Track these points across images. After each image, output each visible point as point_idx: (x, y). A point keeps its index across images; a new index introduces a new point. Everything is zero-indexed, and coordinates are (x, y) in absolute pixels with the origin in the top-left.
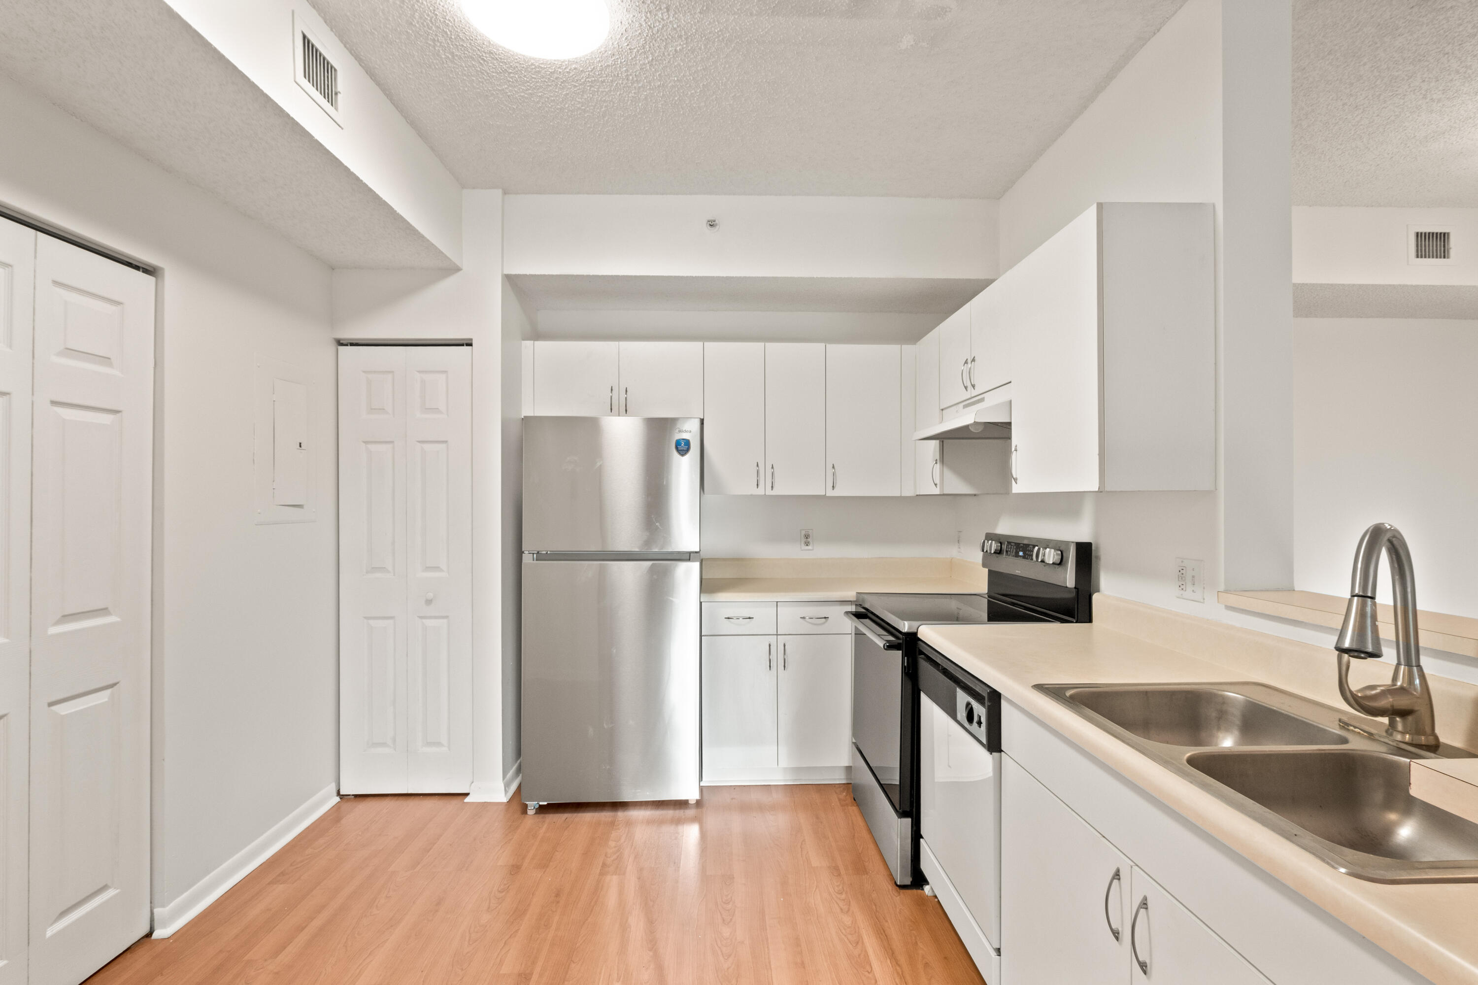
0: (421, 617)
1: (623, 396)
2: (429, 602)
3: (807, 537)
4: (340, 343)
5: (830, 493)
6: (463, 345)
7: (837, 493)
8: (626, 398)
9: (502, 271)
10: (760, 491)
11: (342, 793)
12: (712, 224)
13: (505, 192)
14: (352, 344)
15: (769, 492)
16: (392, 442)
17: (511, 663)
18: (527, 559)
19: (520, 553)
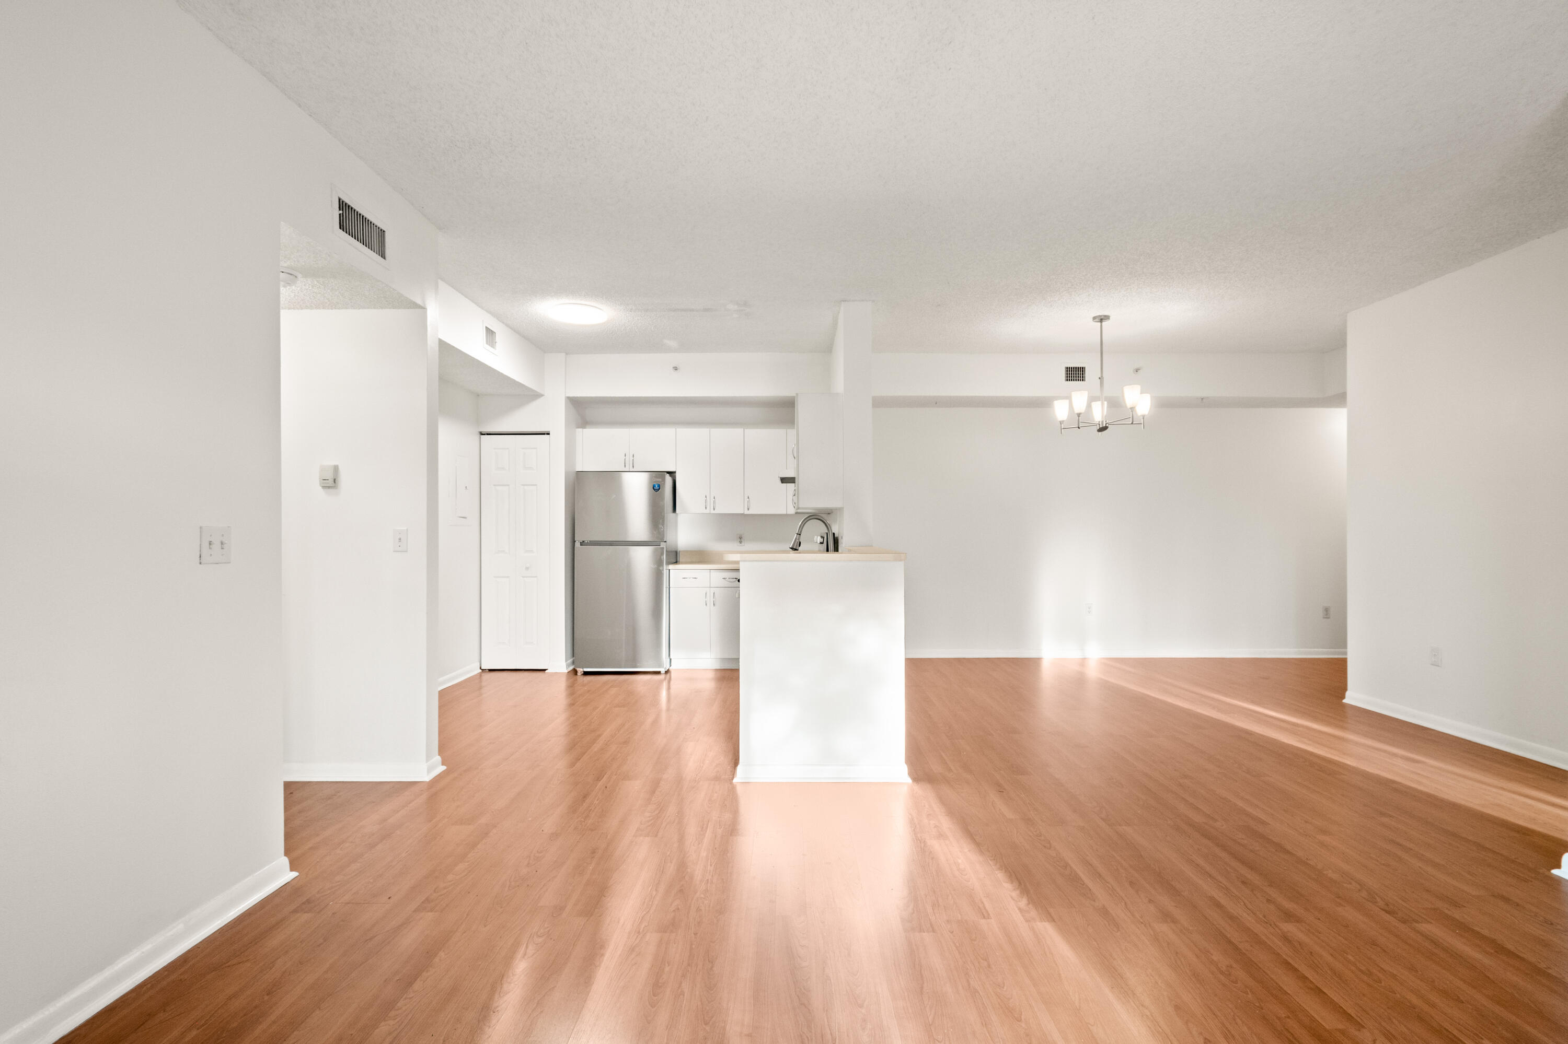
0: (523, 577)
1: (632, 458)
2: (527, 568)
3: (740, 538)
4: (482, 434)
5: (747, 512)
6: (544, 434)
7: (750, 512)
8: (633, 460)
9: (565, 395)
10: (707, 511)
11: (482, 668)
12: (676, 369)
13: (567, 354)
14: (487, 434)
15: (713, 512)
16: (508, 485)
17: (570, 603)
18: (577, 544)
19: (574, 542)
